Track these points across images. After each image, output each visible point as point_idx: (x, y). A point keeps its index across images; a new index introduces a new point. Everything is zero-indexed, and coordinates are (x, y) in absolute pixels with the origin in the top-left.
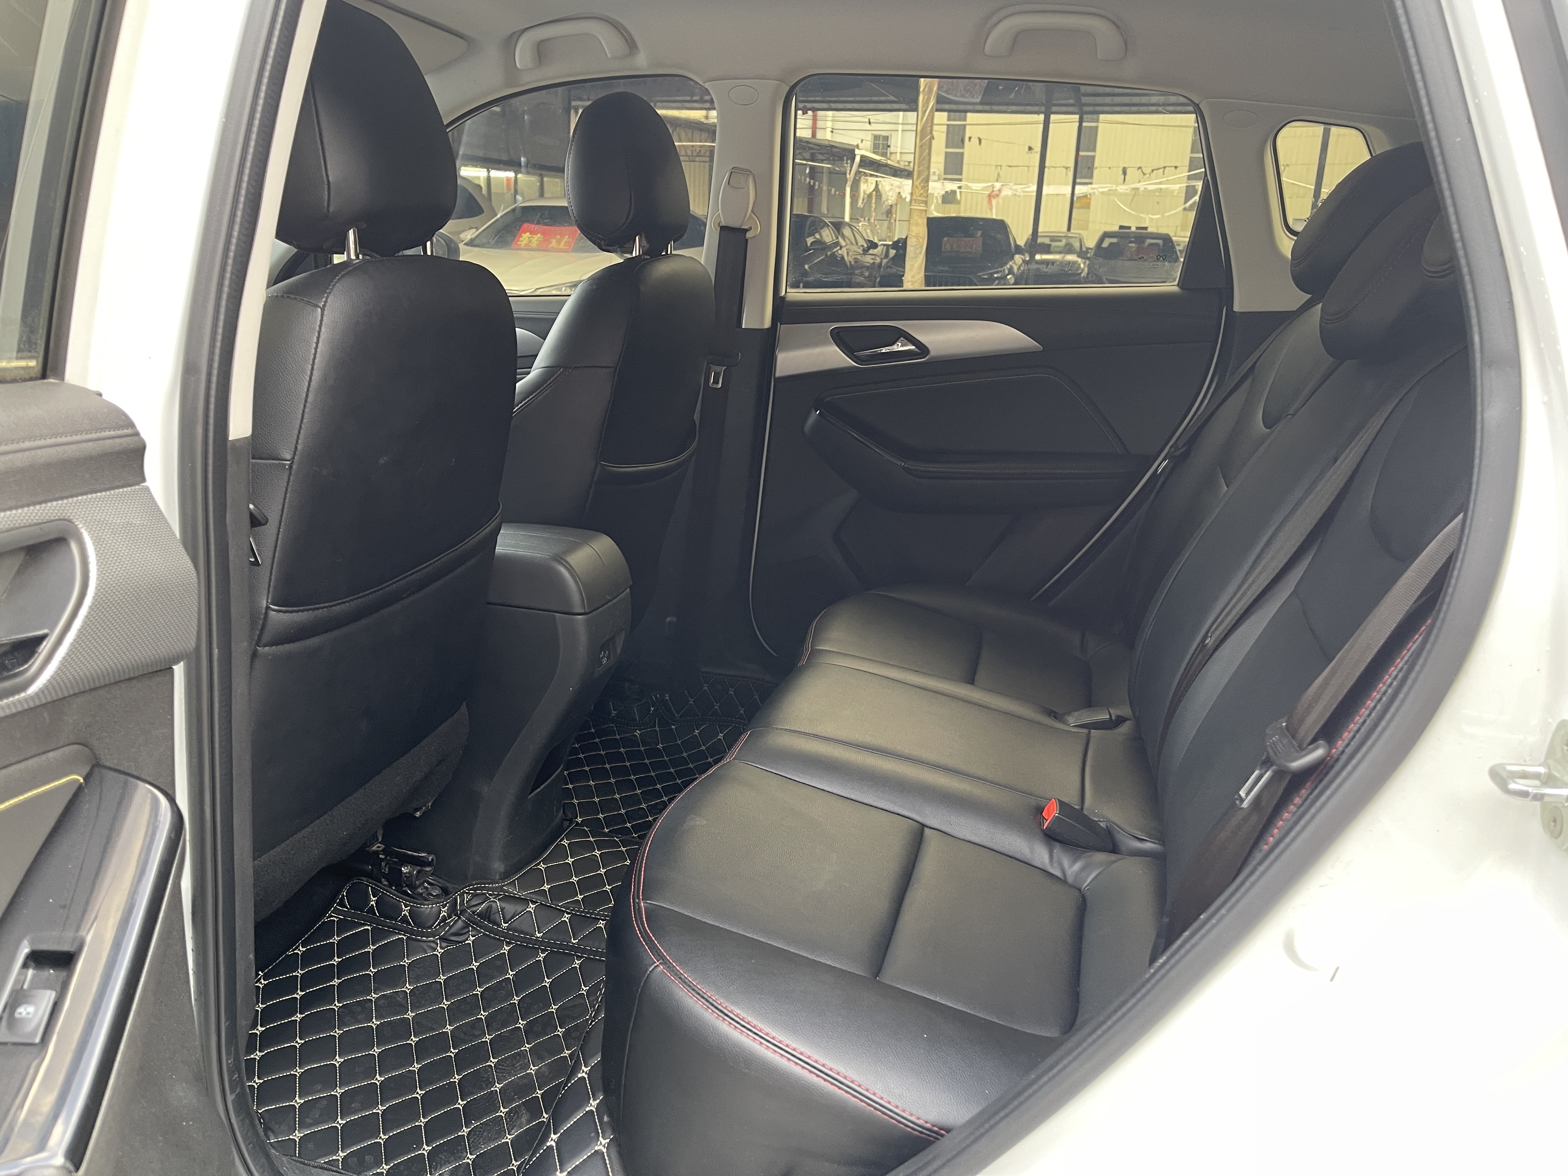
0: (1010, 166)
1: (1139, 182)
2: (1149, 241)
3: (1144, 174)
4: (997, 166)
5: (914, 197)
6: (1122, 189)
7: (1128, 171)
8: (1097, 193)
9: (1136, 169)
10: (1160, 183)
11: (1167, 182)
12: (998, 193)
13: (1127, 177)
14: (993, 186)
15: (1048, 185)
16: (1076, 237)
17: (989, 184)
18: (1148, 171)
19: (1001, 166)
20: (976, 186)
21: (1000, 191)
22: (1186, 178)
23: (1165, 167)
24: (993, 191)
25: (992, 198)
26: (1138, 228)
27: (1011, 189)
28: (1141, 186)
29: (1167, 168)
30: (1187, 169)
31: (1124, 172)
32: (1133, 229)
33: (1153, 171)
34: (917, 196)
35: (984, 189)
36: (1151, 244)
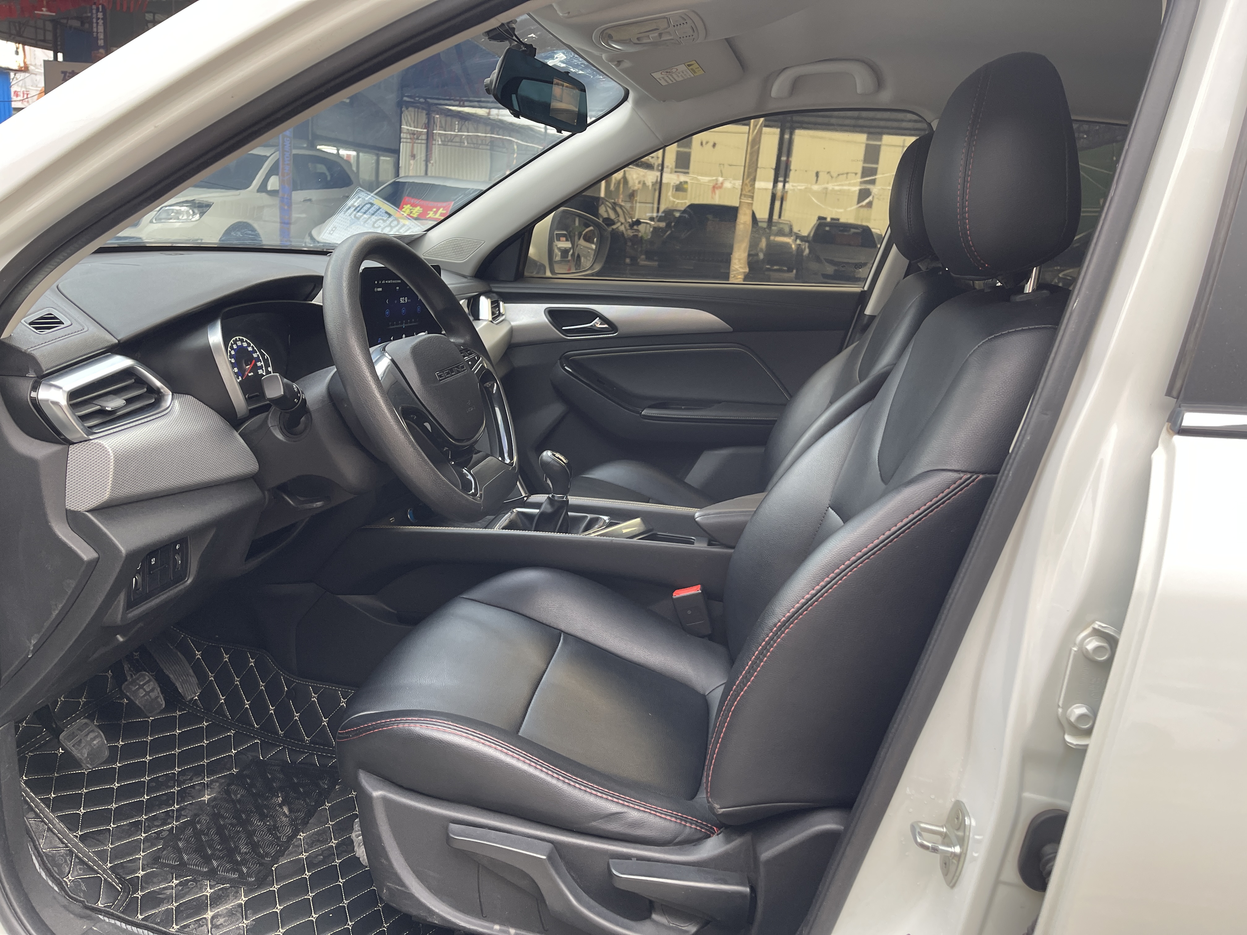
0: (730, 165)
1: (828, 183)
2: (853, 230)
3: (832, 177)
4: (720, 164)
5: (744, 192)
6: (816, 187)
7: (821, 175)
8: (796, 190)
9: (826, 173)
10: (842, 185)
11: (849, 185)
12: (720, 185)
13: (819, 179)
14: (717, 180)
15: (760, 181)
16: (788, 224)
17: (714, 178)
18: (835, 175)
19: (723, 165)
20: (705, 179)
21: (722, 183)
22: (859, 184)
23: (847, 173)
24: (717, 184)
25: (716, 190)
26: (832, 219)
27: (730, 183)
28: (830, 186)
29: (849, 174)
30: (859, 175)
31: (817, 174)
32: (829, 220)
33: (839, 175)
34: (746, 192)
35: (710, 181)
36: (854, 233)
